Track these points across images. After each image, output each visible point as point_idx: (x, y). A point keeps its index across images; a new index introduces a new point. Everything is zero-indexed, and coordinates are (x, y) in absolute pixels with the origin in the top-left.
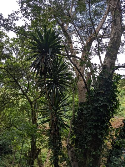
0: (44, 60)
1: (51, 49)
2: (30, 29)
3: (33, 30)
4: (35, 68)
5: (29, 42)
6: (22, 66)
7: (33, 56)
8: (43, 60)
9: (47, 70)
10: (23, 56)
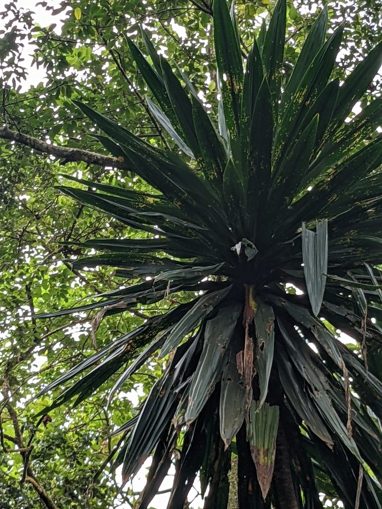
0: (257, 364)
1: (322, 224)
2: (64, 65)
3: (96, 65)
4: (172, 470)
5: (63, 199)
6: (28, 472)
7: (140, 339)
8: (246, 358)
9: (308, 469)
10: (28, 356)
